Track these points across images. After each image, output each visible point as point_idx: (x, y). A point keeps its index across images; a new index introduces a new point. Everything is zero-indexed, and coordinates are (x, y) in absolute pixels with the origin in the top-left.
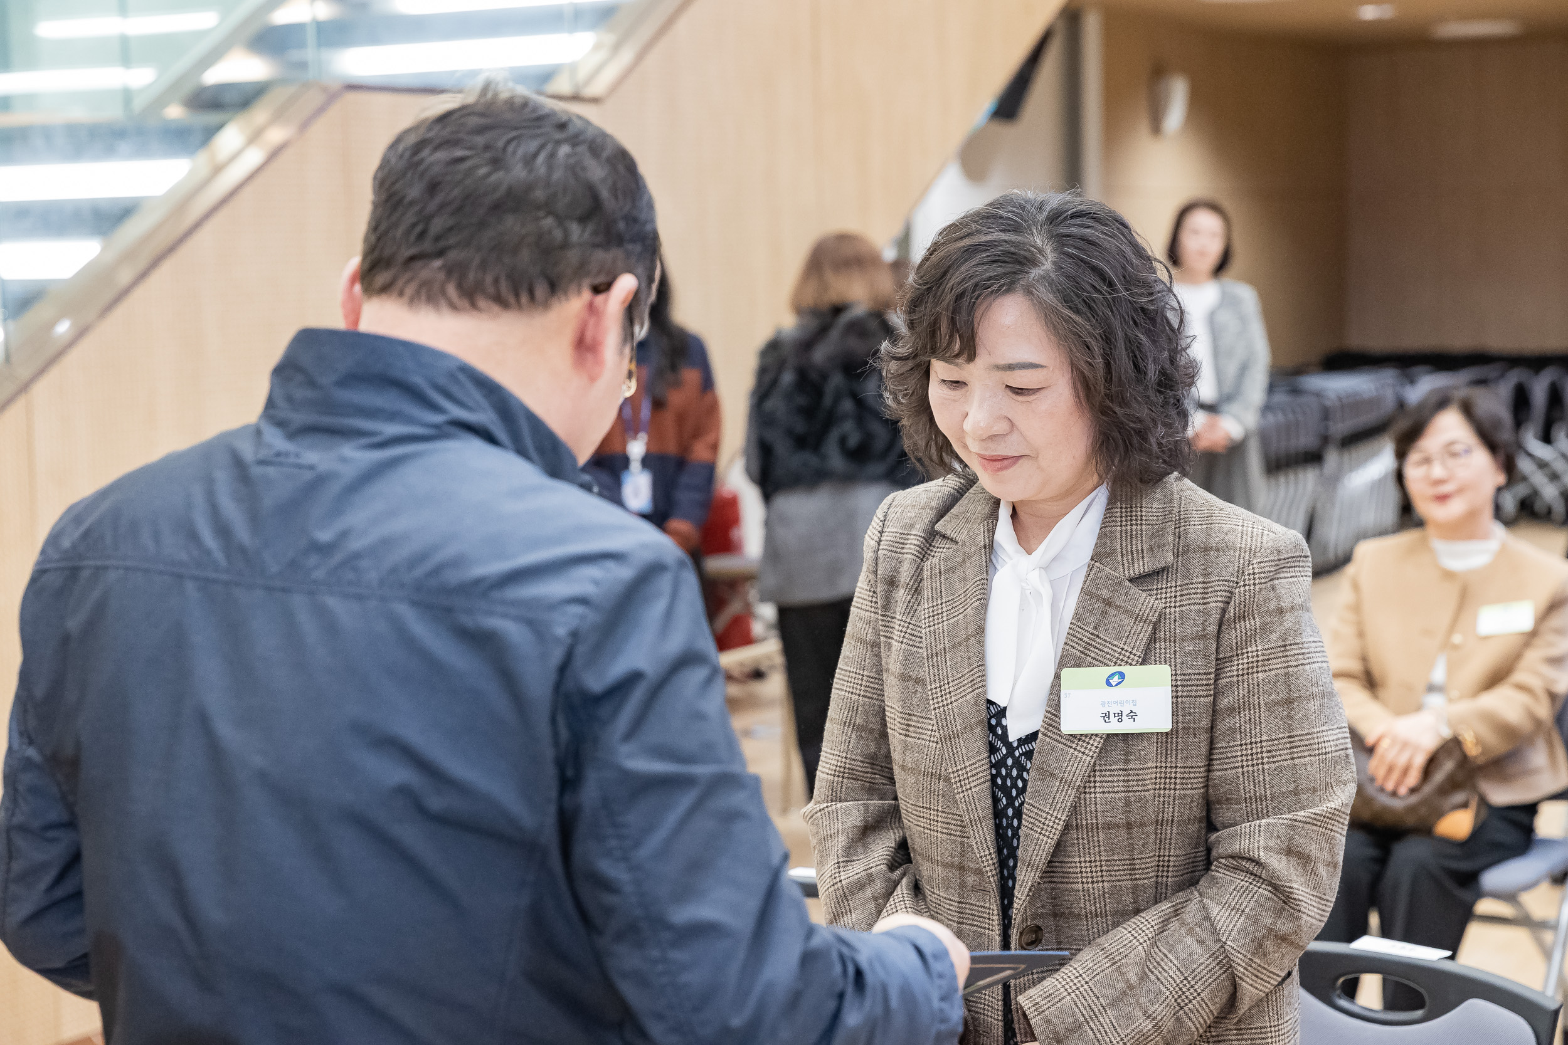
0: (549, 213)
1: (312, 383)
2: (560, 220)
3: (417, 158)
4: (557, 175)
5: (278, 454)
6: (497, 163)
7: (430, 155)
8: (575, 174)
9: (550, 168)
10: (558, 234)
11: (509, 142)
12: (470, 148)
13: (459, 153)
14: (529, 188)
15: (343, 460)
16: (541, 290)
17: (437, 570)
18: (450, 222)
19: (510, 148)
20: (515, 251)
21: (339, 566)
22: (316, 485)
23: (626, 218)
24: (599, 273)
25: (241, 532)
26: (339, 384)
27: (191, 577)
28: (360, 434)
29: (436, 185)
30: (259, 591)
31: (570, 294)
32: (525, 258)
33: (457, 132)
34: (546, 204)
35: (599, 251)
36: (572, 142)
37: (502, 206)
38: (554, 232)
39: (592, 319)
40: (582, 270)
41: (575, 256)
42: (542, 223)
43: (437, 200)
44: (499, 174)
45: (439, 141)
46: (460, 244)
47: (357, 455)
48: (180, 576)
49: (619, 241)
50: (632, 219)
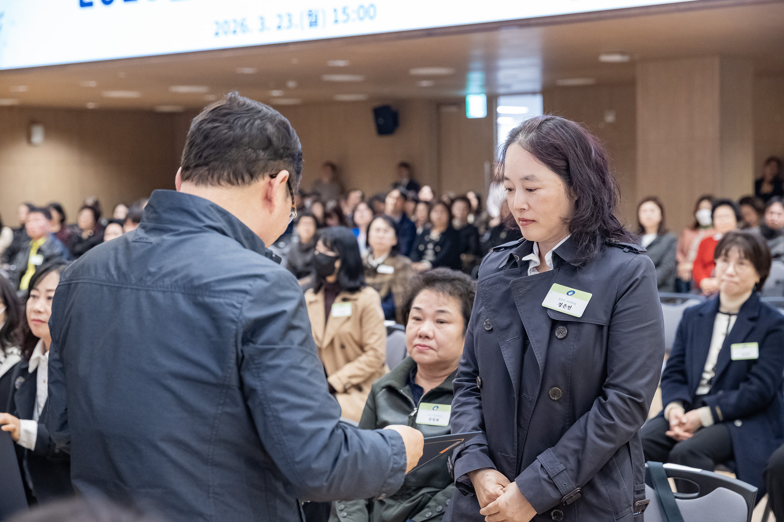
0: (250, 147)
1: (155, 212)
2: (255, 150)
3: (201, 127)
4: (254, 131)
5: (140, 238)
6: (230, 128)
7: (206, 126)
8: (261, 132)
9: (251, 129)
10: (254, 156)
11: (235, 120)
12: (220, 122)
13: (217, 124)
14: (242, 138)
15: (163, 240)
16: (247, 177)
17: (192, 280)
18: (211, 152)
19: (236, 122)
20: (236, 162)
21: (157, 280)
22: (152, 250)
23: (283, 148)
24: (272, 170)
25: (124, 268)
26: (164, 211)
27: (106, 285)
28: (172, 230)
29: (206, 137)
30: (129, 290)
31: (259, 179)
32: (240, 165)
33: (216, 116)
34: (249, 144)
35: (272, 162)
36: (261, 119)
37: (231, 145)
38: (252, 155)
39: (270, 188)
40: (264, 169)
41: (261, 164)
42: (247, 151)
43: (206, 143)
44: (232, 132)
45: (209, 120)
46: (215, 160)
47: (168, 238)
48: (102, 285)
49: (281, 157)
50: (286, 148)
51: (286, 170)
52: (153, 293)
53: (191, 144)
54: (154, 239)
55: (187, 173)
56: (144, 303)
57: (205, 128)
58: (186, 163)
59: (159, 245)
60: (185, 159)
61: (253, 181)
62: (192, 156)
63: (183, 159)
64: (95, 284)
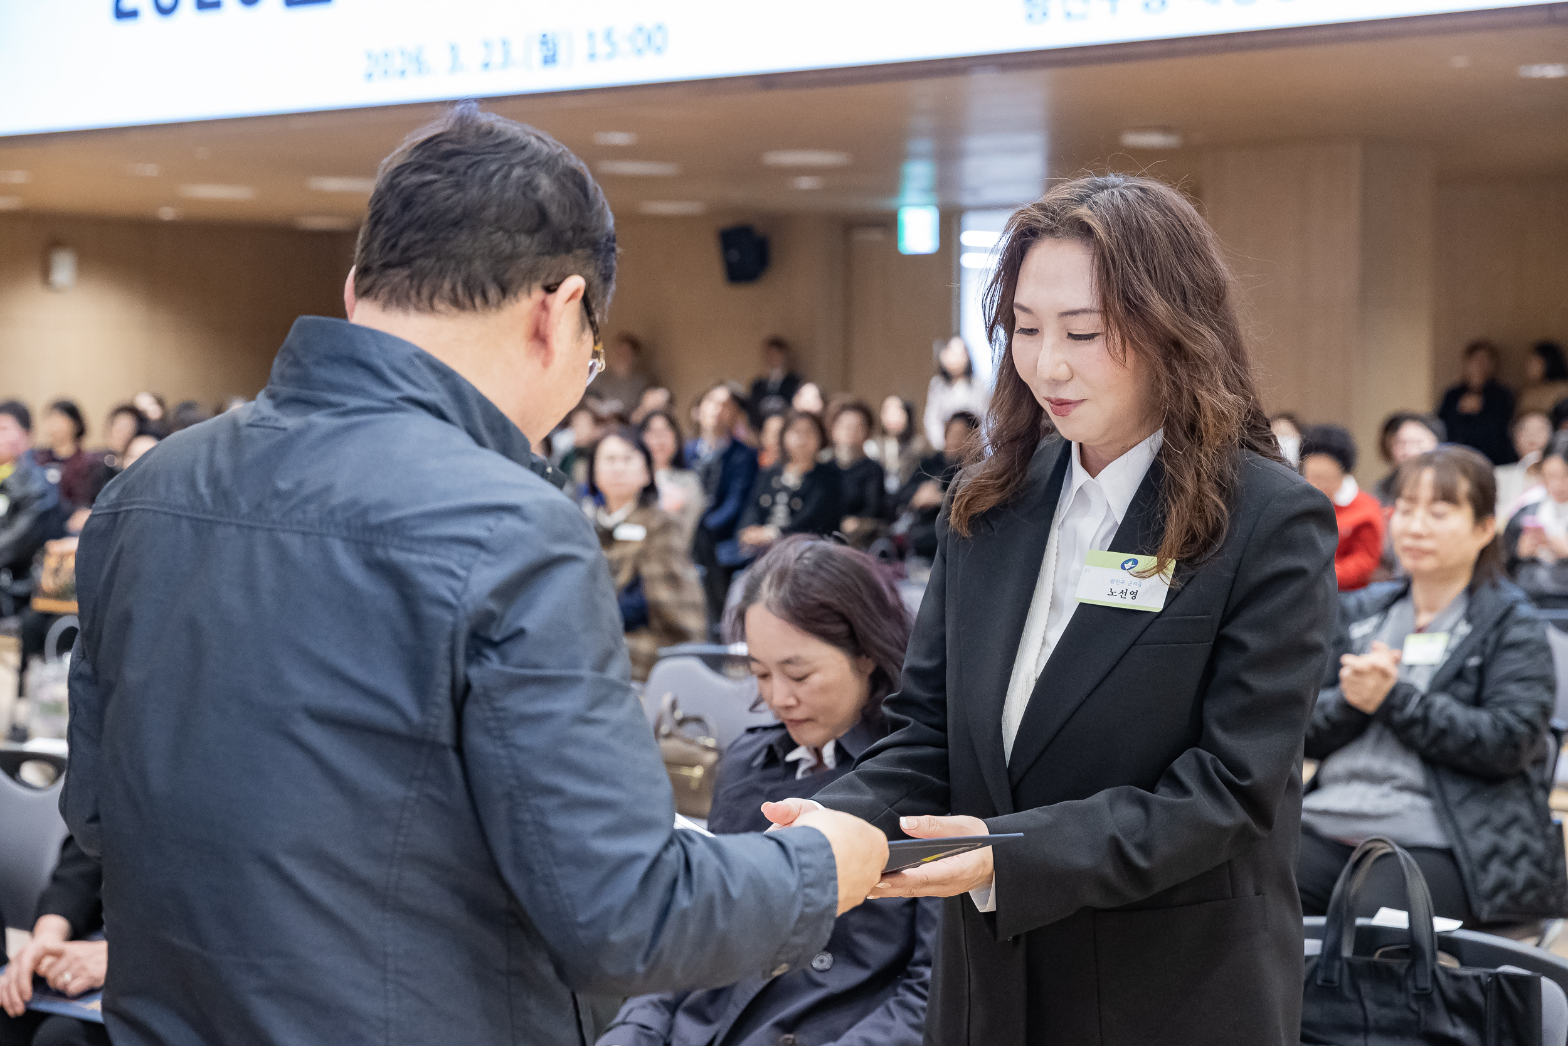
0: (500, 229)
1: (297, 363)
2: (510, 235)
4: (510, 194)
5: (263, 419)
6: (459, 186)
7: (407, 178)
8: (524, 194)
10: (507, 247)
11: (470, 166)
12: (439, 172)
13: (430, 177)
14: (482, 207)
15: (310, 426)
16: (493, 292)
17: (364, 512)
18: (417, 237)
19: (470, 171)
20: (470, 261)
21: (292, 509)
22: (286, 444)
23: (573, 228)
24: (549, 275)
25: (227, 481)
26: (317, 363)
27: (188, 517)
28: (329, 405)
29: (407, 204)
30: (233, 530)
31: (520, 295)
32: (479, 267)
33: (429, 157)
34: (498, 220)
35: (547, 258)
36: (527, 164)
37: (460, 221)
38: (504, 244)
39: (544, 315)
40: (530, 275)
41: (525, 263)
42: (493, 237)
43: (407, 217)
44: (460, 195)
45: (415, 166)
46: (426, 255)
47: (321, 420)
48: (179, 516)
49: (568, 249)
50: (580, 229)
51: (581, 274)
52: (282, 536)
53: (376, 217)
54: (291, 421)
55: (367, 282)
56: (264, 557)
57: (404, 184)
58: (364, 258)
59: (301, 433)
60: (362, 251)
61: (507, 300)
62: (376, 245)
63: (358, 250)
64: (166, 513)
